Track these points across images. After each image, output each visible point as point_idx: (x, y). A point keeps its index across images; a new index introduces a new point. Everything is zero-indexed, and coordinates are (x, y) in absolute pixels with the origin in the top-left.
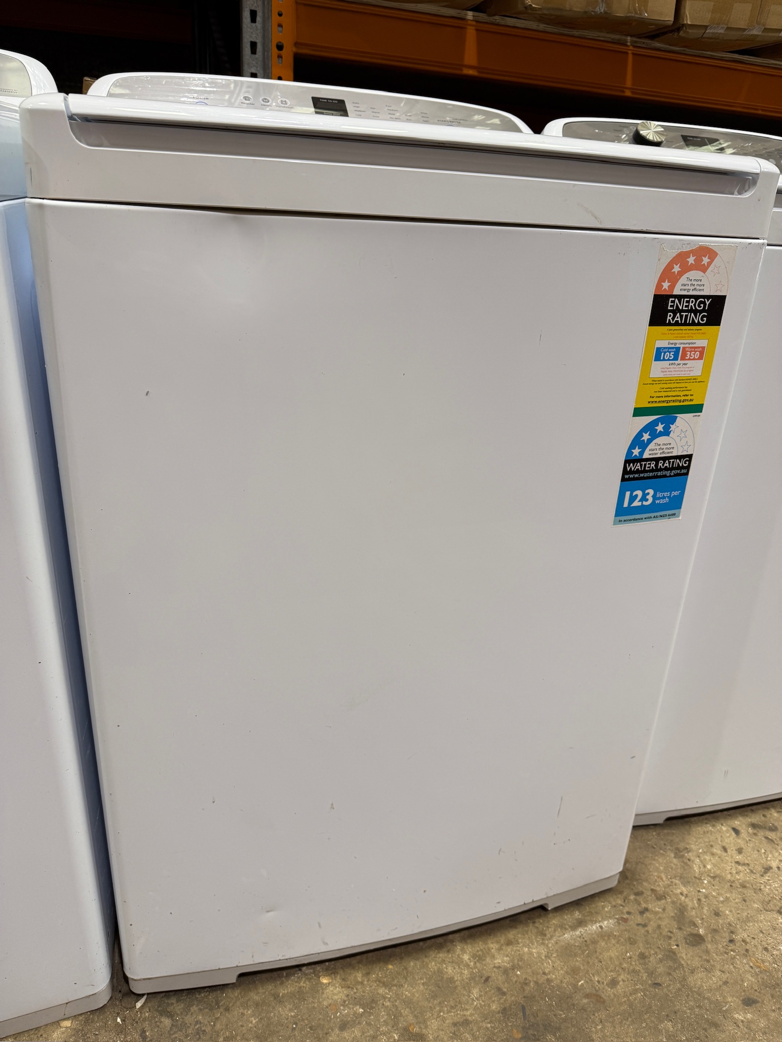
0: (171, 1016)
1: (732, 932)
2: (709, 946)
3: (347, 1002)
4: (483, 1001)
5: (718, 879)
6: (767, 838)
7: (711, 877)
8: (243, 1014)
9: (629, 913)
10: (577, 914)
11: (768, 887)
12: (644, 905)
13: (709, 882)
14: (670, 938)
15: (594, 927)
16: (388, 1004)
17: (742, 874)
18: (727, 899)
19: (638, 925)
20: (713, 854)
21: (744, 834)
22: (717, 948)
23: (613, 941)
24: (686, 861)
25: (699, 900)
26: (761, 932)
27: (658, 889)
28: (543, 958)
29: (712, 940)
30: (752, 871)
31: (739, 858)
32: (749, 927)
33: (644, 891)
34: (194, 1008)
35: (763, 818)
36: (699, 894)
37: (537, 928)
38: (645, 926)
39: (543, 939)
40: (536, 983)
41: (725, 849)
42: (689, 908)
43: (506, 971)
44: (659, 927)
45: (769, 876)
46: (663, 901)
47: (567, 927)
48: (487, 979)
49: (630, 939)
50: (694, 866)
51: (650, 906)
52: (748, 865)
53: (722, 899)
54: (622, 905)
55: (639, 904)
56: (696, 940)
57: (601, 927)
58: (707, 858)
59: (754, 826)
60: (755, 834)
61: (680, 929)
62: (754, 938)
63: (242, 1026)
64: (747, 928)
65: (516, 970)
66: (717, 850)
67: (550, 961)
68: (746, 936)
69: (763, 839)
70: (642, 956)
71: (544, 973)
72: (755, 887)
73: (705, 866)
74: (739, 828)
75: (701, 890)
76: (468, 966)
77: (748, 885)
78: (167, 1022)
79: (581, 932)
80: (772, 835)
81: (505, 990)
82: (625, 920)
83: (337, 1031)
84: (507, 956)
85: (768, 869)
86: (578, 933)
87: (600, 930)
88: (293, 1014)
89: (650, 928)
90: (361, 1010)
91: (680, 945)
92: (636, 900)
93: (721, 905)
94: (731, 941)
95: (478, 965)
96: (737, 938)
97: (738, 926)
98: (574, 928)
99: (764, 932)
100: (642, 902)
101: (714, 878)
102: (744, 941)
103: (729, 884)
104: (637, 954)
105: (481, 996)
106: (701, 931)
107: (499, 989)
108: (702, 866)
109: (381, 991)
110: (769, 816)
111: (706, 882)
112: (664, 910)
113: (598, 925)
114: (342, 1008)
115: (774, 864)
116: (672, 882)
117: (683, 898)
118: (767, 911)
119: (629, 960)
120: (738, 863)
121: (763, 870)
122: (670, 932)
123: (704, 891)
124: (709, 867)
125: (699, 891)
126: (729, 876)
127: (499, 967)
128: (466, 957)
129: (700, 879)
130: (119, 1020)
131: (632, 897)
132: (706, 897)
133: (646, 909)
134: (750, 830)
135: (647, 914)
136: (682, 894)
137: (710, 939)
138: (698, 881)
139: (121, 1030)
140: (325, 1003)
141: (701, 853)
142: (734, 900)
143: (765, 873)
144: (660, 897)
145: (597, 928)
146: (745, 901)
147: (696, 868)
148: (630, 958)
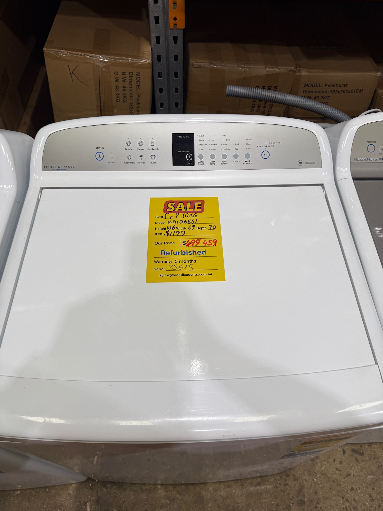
0: (107, 488)
1: (318, 503)
2: (306, 507)
3: (165, 497)
4: (212, 509)
5: (324, 475)
6: (356, 459)
7: (322, 474)
8: (130, 493)
9: (280, 484)
10: (259, 480)
11: (344, 484)
12: (287, 482)
13: (320, 476)
14: (292, 499)
15: (263, 487)
16: (178, 502)
17: (336, 475)
18: (324, 486)
19: (281, 490)
20: (328, 462)
21: (347, 454)
22: (308, 509)
23: (269, 495)
24: (314, 463)
25: (311, 484)
26: (330, 505)
27: (297, 475)
28: (239, 496)
29: (308, 505)
30: (341, 475)
31: (338, 466)
32: (326, 502)
33: (290, 475)
34: (114, 487)
35: (360, 447)
36: (313, 481)
37: (241, 482)
38: (284, 491)
39: (242, 488)
40: (233, 506)
41: (334, 460)
42: (305, 488)
43: (223, 499)
44: (289, 494)
45: (347, 479)
46: (296, 482)
47: (253, 485)
48: (215, 500)
49: (275, 496)
50: (317, 466)
51: (289, 483)
52: (341, 471)
53: (321, 486)
54: (278, 480)
55: (286, 481)
56: (302, 503)
57: (266, 488)
58: (324, 463)
59: (354, 451)
60: (352, 455)
61: (297, 496)
62: (326, 508)
63: (129, 498)
64: (325, 502)
65: (227, 499)
66: (331, 461)
67: (241, 498)
68: (323, 506)
69: (354, 459)
70: (278, 505)
71: (237, 503)
72: (338, 483)
73: (321, 467)
74: (346, 451)
75: (314, 479)
76: (210, 493)
77: (336, 481)
78: (105, 490)
79: (258, 488)
80: (359, 457)
81: (221, 506)
82: (277, 487)
83: (159, 508)
84: (226, 492)
85: (349, 475)
86: (256, 488)
87: (265, 489)
88: (146, 498)
89: (285, 493)
90: (169, 502)
91: (294, 504)
92: (285, 478)
93: (319, 489)
94: (316, 507)
95: (214, 493)
96: (319, 506)
97: (322, 501)
98: (255, 486)
99: (332, 506)
100: (287, 480)
101: (323, 474)
102: (321, 508)
103: (328, 479)
104: (276, 503)
105: (212, 506)
106: (306, 500)
107: (219, 505)
108: (320, 467)
109: (178, 496)
110: (363, 447)
111: (318, 476)
112: (295, 486)
113: (265, 486)
114: (162, 499)
115: (352, 473)
116: (304, 473)
117: (305, 482)
118: (338, 495)
119: (272, 505)
120: (337, 469)
121: (346, 475)
122: (293, 497)
123: (315, 480)
124: (323, 468)
125: (313, 480)
126: (329, 475)
127: (221, 496)
128: (211, 488)
129: (316, 474)
130: (91, 485)
131: (284, 477)
132: (315, 483)
133: (287, 484)
134: (351, 453)
135: (287, 487)
136: (305, 479)
137: (307, 504)
138: (315, 474)
139: (91, 488)
140: (157, 496)
141: (323, 460)
142: (326, 487)
143: (346, 477)
144: (296, 479)
145: (265, 487)
146: (331, 489)
147: (317, 468)
148: (272, 504)
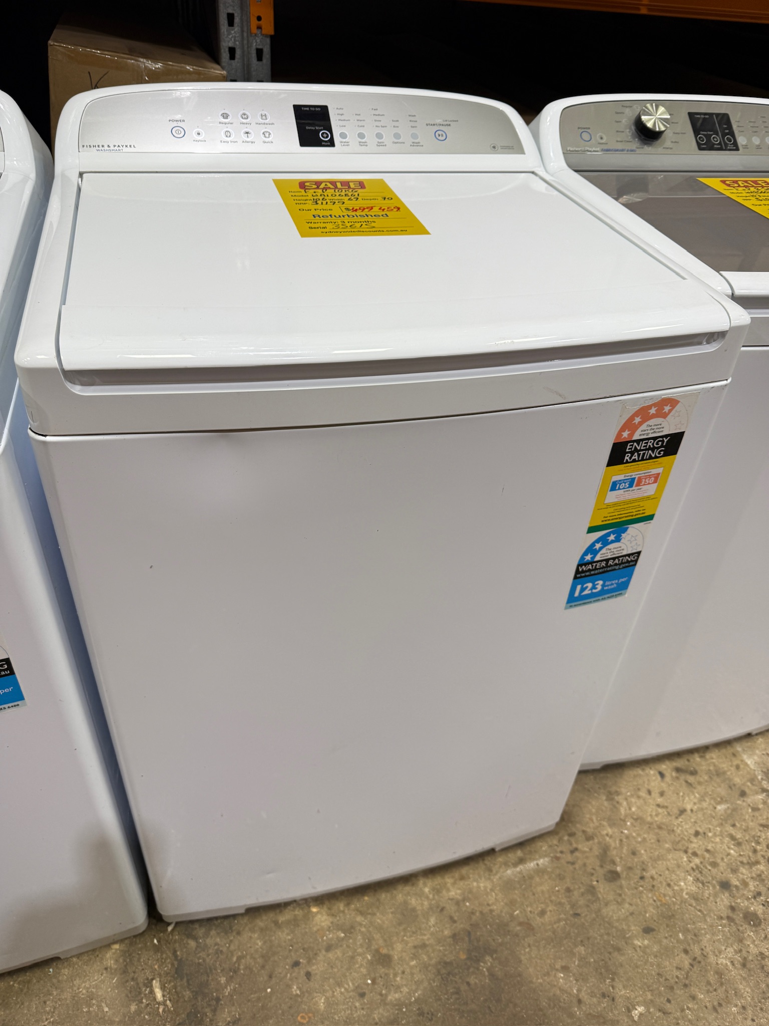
0: (195, 938)
1: (644, 870)
2: (623, 882)
3: (332, 928)
4: (438, 928)
5: (639, 821)
6: (687, 782)
7: (634, 819)
8: (251, 937)
9: (562, 852)
10: (519, 853)
11: (680, 828)
12: (575, 845)
13: (632, 824)
14: (592, 874)
15: (532, 865)
16: (363, 929)
17: (660, 816)
18: (644, 840)
19: (568, 863)
20: (639, 797)
21: (668, 779)
22: (629, 884)
23: (546, 877)
24: (615, 803)
25: (621, 840)
26: (668, 869)
27: (588, 830)
28: (488, 890)
29: (626, 877)
30: (669, 814)
31: (660, 800)
32: (658, 865)
33: (577, 832)
34: (213, 932)
35: (687, 763)
36: (622, 835)
37: (485, 865)
38: (573, 863)
39: (489, 875)
40: (481, 912)
41: (649, 792)
42: (612, 848)
43: (458, 903)
44: (585, 865)
45: (682, 819)
46: (591, 842)
47: (510, 864)
48: (442, 909)
49: (559, 875)
50: (621, 808)
51: (580, 846)
52: (666, 807)
53: (639, 839)
54: (556, 845)
55: (571, 844)
56: (613, 876)
57: (538, 865)
58: (633, 800)
59: (678, 770)
60: (677, 778)
61: (602, 866)
62: (660, 875)
63: (251, 947)
64: (656, 866)
65: (465, 901)
66: (643, 793)
67: (494, 894)
68: (654, 873)
69: (684, 782)
70: (568, 890)
71: (488, 905)
72: (669, 828)
73: (630, 809)
74: (665, 772)
75: (624, 831)
76: (427, 898)
77: (663, 826)
78: (192, 943)
79: (520, 868)
80: (691, 779)
81: (456, 918)
82: (558, 858)
83: (324, 952)
84: (459, 889)
85: (682, 812)
86: (518, 869)
87: (536, 866)
88: (289, 937)
89: (577, 866)
90: (343, 935)
91: (600, 881)
92: (569, 840)
93: (638, 845)
94: (642, 878)
95: (436, 897)
96: (647, 875)
97: (650, 864)
98: (515, 865)
99: (670, 869)
100: (573, 843)
101: (636, 820)
102: (652, 878)
103: (648, 826)
104: (564, 888)
105: (436, 923)
106: (619, 869)
107: (451, 918)
108: (627, 809)
109: (359, 919)
110: (692, 760)
111: (629, 823)
112: (591, 849)
113: (535, 862)
114: (328, 933)
115: (689, 807)
116: (600, 824)
117: (608, 839)
118: (675, 850)
119: (557, 893)
120: (658, 806)
121: (678, 812)
122: (594, 869)
123: (626, 832)
124: (633, 809)
125: (622, 832)
126: (649, 819)
127: (452, 899)
128: (427, 890)
129: (624, 821)
130: (155, 941)
131: (566, 838)
132: (627, 837)
133: (576, 849)
134: (674, 774)
135: (577, 854)
136: (607, 835)
137: (624, 876)
138: (622, 823)
139: (157, 949)
140: (315, 929)
141: (629, 796)
142: (650, 840)
143: (680, 815)
144: (589, 838)
145: (534, 865)
146: (659, 841)
147: (622, 811)
148: (558, 891)
